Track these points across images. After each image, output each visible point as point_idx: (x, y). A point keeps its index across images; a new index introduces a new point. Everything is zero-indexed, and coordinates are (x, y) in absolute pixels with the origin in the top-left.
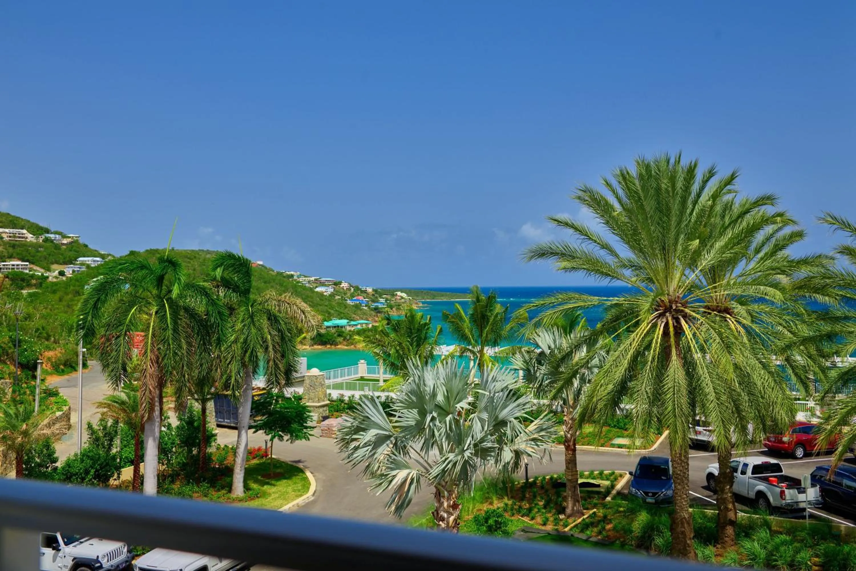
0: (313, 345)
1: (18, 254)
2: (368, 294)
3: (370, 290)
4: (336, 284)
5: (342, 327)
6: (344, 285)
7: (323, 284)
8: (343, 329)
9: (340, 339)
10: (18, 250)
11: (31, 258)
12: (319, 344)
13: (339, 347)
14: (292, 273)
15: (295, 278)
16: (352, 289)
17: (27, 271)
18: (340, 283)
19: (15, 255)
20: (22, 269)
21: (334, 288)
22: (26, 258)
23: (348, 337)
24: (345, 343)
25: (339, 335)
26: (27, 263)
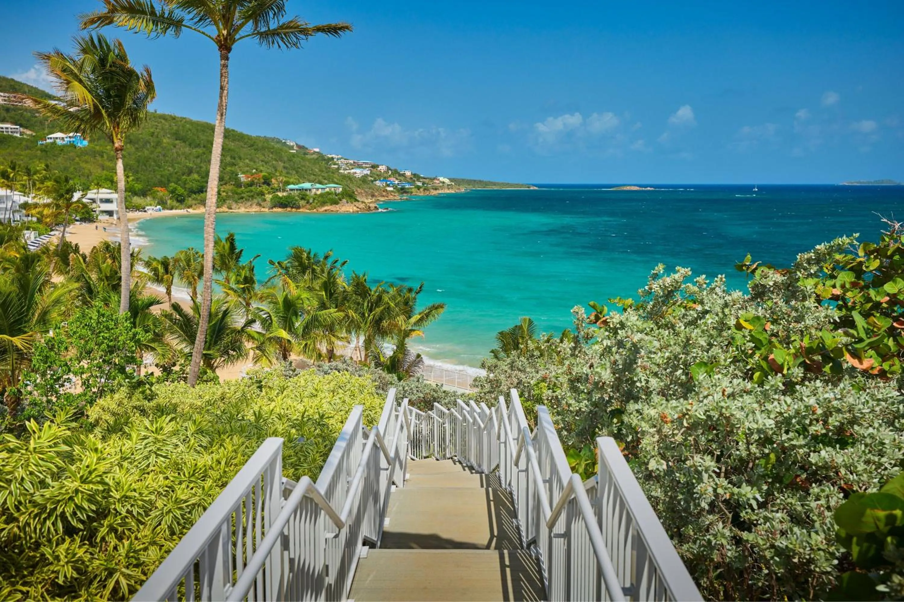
0: (272, 208)
1: (11, 117)
2: (405, 177)
3: (408, 173)
4: (374, 167)
5: (306, 190)
6: (382, 168)
7: (360, 166)
8: (308, 192)
9: (302, 203)
10: (12, 114)
11: (24, 122)
12: (280, 207)
13: (301, 210)
14: (334, 156)
15: (335, 160)
16: (390, 172)
17: (18, 135)
18: (378, 166)
19: (8, 118)
20: (12, 132)
21: (371, 171)
22: (19, 122)
23: (311, 201)
24: (308, 206)
25: (302, 199)
26: (18, 127)
